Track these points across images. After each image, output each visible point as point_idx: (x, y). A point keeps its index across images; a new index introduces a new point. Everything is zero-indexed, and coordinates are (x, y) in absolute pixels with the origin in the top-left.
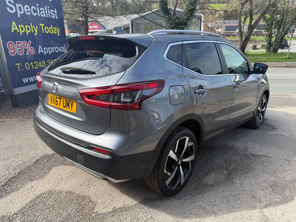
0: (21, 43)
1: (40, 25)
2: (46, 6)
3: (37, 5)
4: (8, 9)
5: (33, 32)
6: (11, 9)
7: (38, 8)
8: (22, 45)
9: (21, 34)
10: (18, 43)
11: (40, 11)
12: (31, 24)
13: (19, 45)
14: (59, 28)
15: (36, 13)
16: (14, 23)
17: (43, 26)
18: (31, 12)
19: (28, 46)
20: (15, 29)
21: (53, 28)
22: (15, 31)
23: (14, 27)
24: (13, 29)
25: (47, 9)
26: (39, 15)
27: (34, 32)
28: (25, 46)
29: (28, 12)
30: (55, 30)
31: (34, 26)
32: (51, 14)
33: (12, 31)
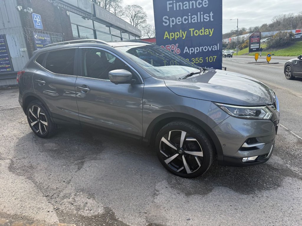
0: (169, 46)
1: (190, 30)
2: (199, 13)
3: (190, 14)
4: (164, 23)
5: (181, 36)
6: (166, 23)
7: (190, 17)
8: (170, 48)
9: (171, 39)
10: (167, 47)
11: (191, 19)
12: (181, 31)
13: (168, 48)
14: (213, 29)
15: (187, 21)
16: (166, 33)
17: (193, 30)
18: (182, 21)
19: (175, 48)
20: (167, 36)
21: (204, 30)
22: (167, 38)
23: (166, 35)
24: (165, 36)
25: (200, 14)
26: (190, 22)
27: (183, 36)
28: (173, 48)
29: (179, 22)
30: (208, 32)
31: (183, 32)
32: (204, 18)
33: (165, 38)
